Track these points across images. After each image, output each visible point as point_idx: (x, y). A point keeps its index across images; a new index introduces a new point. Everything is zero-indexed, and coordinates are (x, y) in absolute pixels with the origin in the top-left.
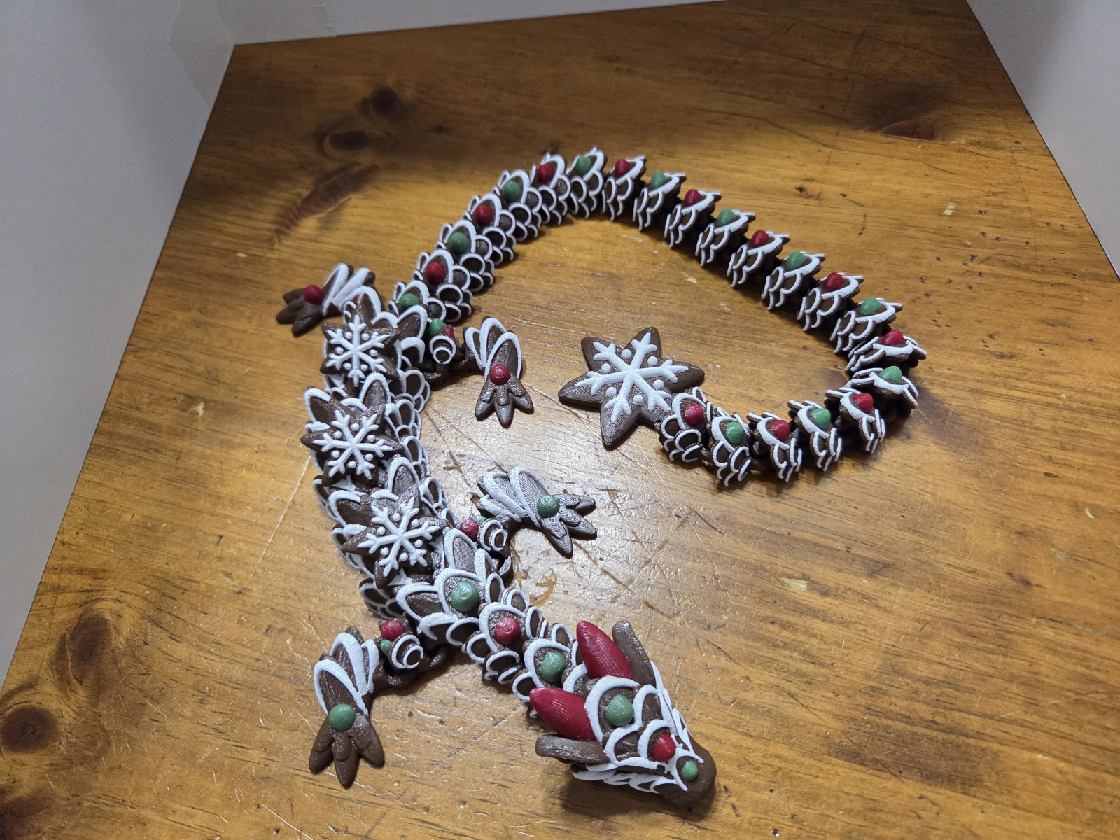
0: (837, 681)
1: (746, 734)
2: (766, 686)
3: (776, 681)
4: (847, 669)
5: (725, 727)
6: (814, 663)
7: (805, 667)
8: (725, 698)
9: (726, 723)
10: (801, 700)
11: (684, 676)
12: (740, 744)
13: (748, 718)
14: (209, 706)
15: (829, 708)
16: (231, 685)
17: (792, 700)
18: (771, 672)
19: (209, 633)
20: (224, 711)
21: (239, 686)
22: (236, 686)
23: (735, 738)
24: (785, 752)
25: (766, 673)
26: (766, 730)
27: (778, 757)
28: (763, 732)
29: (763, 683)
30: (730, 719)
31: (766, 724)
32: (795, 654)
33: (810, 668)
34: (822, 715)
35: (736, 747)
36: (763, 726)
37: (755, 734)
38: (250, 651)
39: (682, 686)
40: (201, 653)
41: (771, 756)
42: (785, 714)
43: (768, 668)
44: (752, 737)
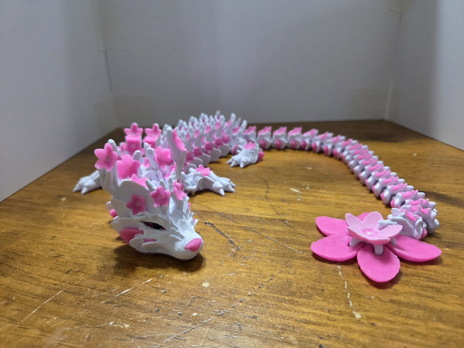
0: (456, 290)
1: (407, 317)
2: (410, 293)
3: (415, 291)
4: (459, 284)
5: (390, 313)
6: (436, 282)
7: (431, 284)
8: (383, 299)
9: (390, 311)
10: (438, 299)
11: (351, 289)
12: (405, 322)
13: (405, 309)
14: (11, 306)
15: (459, 302)
16: (32, 296)
17: (431, 299)
18: (410, 286)
19: (28, 273)
20: (21, 309)
21: (37, 297)
22: (35, 297)
23: (400, 319)
24: (441, 326)
25: (407, 287)
26: (421, 315)
27: (437, 329)
28: (419, 316)
29: (407, 291)
30: (392, 310)
31: (419, 311)
32: (422, 278)
33: (435, 285)
34: (456, 306)
35: (403, 324)
36: (417, 313)
37: (414, 317)
38: (52, 280)
39: (351, 294)
40: (18, 282)
41: (432, 328)
42: (430, 306)
43: (407, 285)
44: (412, 318)
